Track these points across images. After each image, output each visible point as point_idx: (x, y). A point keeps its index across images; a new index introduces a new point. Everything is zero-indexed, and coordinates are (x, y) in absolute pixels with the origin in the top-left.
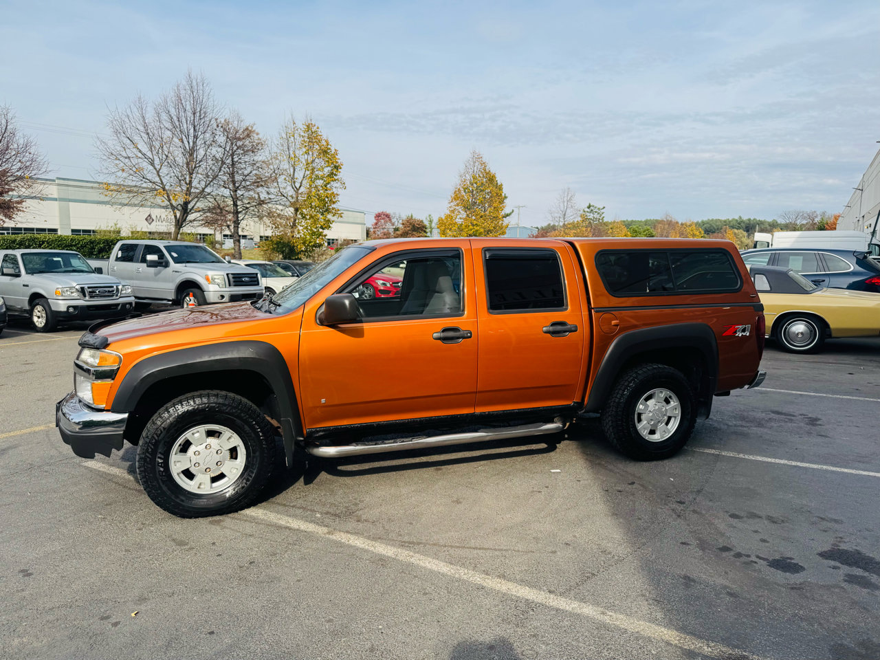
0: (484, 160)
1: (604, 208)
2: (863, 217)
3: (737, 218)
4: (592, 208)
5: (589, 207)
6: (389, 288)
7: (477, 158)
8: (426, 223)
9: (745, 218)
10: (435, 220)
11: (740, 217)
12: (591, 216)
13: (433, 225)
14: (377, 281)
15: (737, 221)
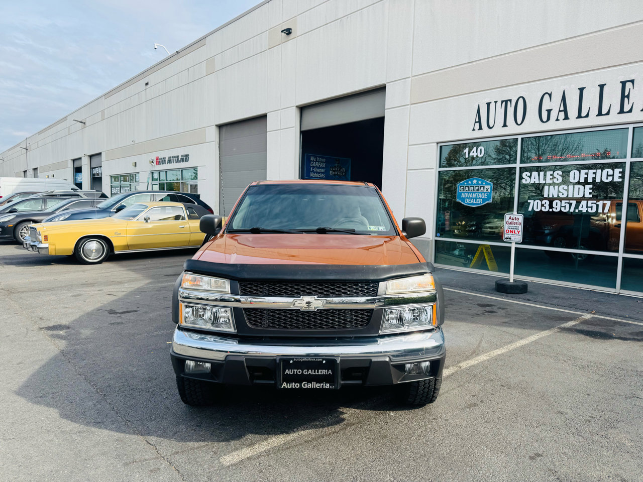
2: (35, 169)
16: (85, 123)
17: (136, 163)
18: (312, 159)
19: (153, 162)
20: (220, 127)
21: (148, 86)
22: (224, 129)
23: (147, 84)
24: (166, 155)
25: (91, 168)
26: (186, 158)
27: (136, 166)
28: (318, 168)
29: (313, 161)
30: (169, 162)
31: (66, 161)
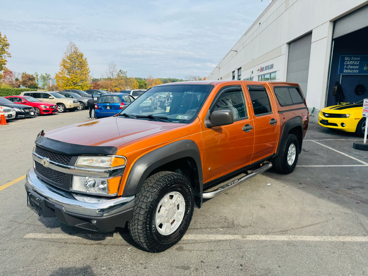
0: (76, 46)
1: (127, 72)
2: (221, 78)
3: (169, 78)
4: (121, 71)
5: (120, 71)
6: (48, 109)
7: (72, 45)
8: (35, 76)
9: (172, 78)
10: (39, 75)
11: (170, 78)
12: (121, 75)
13: (38, 77)
14: (41, 106)
15: (169, 79)
16: (237, 51)
17: (253, 71)
18: (346, 59)
19: (259, 71)
20: (289, 44)
21: (260, 25)
22: (292, 45)
23: (260, 24)
24: (264, 65)
25: (238, 76)
26: (272, 66)
27: (252, 73)
28: (351, 65)
29: (348, 61)
30: (266, 69)
31: (231, 72)
